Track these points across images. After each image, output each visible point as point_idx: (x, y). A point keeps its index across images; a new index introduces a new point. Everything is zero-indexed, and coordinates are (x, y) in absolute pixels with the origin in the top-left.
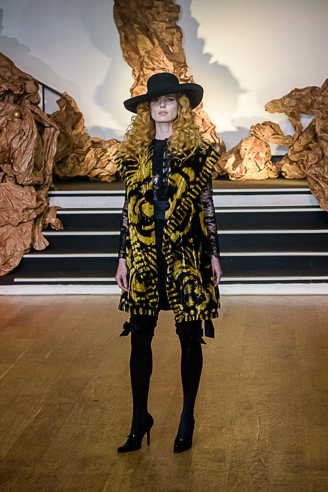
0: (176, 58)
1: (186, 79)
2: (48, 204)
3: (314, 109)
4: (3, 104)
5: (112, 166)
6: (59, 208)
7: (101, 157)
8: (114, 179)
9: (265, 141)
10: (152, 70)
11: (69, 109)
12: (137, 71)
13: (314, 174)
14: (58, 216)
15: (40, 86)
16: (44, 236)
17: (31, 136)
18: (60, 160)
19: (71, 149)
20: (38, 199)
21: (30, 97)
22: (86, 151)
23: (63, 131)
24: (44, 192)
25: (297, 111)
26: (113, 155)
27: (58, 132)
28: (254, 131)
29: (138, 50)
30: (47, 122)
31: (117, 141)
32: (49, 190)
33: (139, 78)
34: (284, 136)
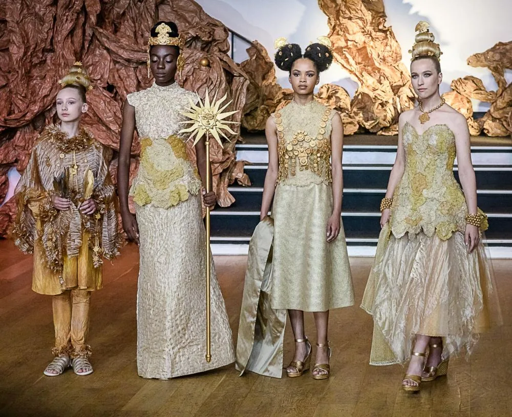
0: (375, 7)
1: (384, 29)
2: (235, 158)
4: (190, 51)
6: (247, 163)
9: (467, 96)
10: (349, 19)
11: (260, 59)
12: (332, 19)
14: (246, 171)
15: (230, 33)
16: (230, 192)
17: (219, 85)
18: (248, 111)
19: (260, 100)
20: (225, 153)
21: (219, 44)
22: (277, 102)
23: (252, 81)
24: (231, 146)
25: (501, 65)
27: (248, 82)
28: (455, 86)
30: (236, 71)
32: (236, 143)
33: (334, 27)
34: (487, 92)
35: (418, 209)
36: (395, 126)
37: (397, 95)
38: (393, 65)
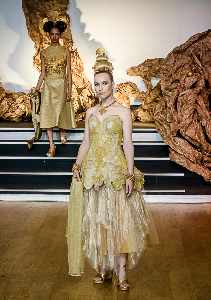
0: (65, 36)
1: (72, 51)
3: (161, 73)
5: (19, 111)
7: (12, 104)
8: (20, 120)
9: (126, 95)
12: (38, 45)
13: (159, 119)
22: (2, 99)
25: (149, 75)
26: (21, 103)
28: (119, 88)
29: (39, 30)
31: (23, 94)
33: (39, 49)
34: (139, 92)
35: (100, 170)
36: (79, 115)
37: (80, 94)
38: (78, 75)
